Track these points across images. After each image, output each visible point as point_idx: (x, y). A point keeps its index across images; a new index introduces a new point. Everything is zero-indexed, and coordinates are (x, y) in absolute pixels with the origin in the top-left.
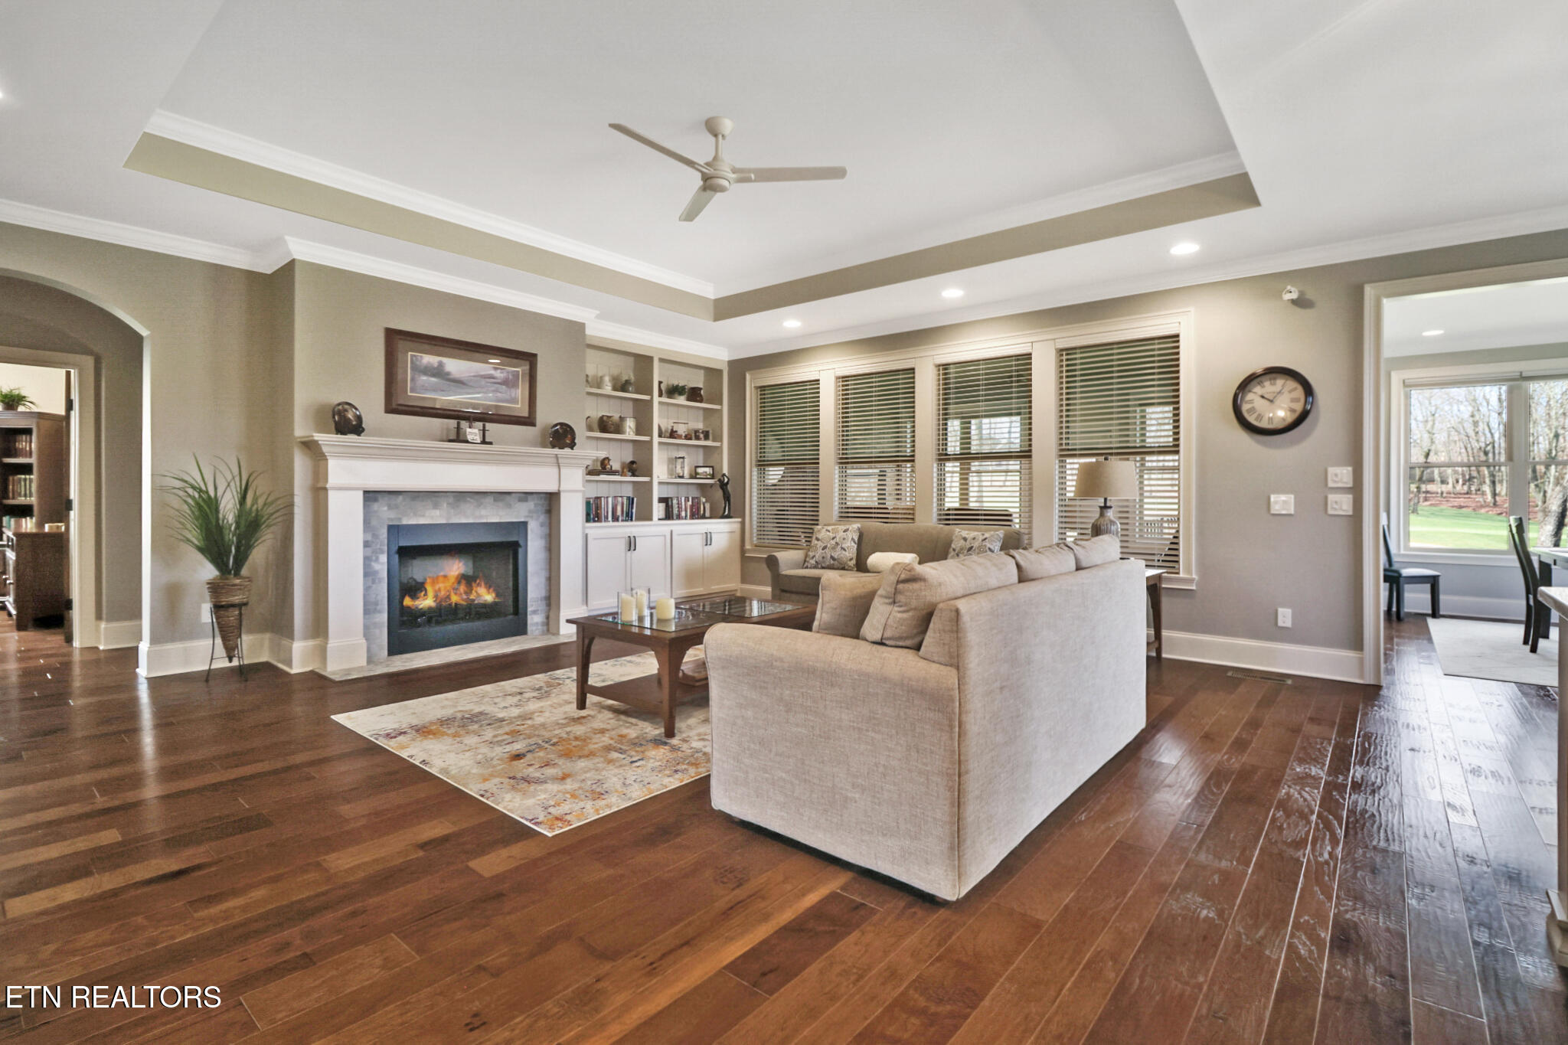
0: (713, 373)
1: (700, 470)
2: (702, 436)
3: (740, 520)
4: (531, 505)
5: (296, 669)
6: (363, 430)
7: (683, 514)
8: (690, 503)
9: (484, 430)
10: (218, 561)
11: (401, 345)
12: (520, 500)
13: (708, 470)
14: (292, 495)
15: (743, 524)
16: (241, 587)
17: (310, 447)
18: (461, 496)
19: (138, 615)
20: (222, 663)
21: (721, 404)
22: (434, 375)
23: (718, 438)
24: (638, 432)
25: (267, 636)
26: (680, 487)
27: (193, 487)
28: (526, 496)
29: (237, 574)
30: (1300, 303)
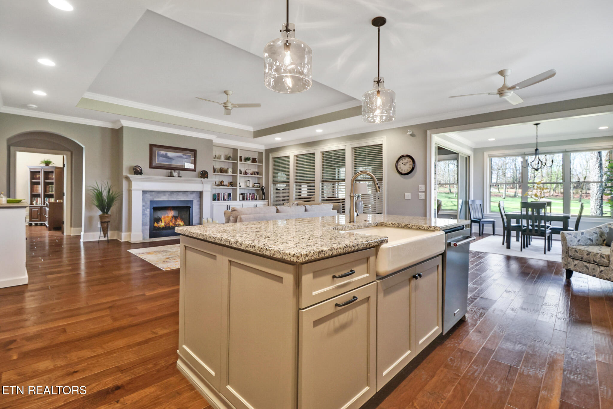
0: (260, 154)
1: (255, 185)
2: (256, 174)
3: (267, 201)
4: (194, 195)
5: (123, 240)
6: (142, 173)
7: (249, 199)
8: (251, 195)
9: (179, 173)
10: (102, 209)
11: (154, 149)
12: (191, 194)
13: (258, 185)
14: (122, 192)
15: (268, 202)
16: (108, 217)
17: (127, 178)
18: (172, 192)
19: (81, 226)
20: (103, 239)
21: (262, 163)
22: (164, 157)
23: (261, 174)
24: (233, 173)
25: (116, 232)
26: (249, 190)
27: (95, 189)
28: (193, 192)
29: (107, 213)
30: (412, 135)
